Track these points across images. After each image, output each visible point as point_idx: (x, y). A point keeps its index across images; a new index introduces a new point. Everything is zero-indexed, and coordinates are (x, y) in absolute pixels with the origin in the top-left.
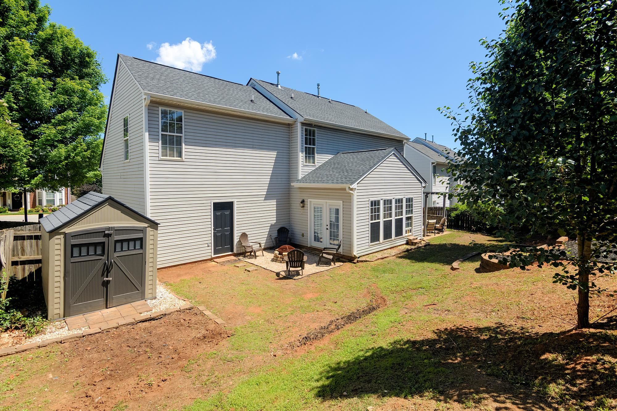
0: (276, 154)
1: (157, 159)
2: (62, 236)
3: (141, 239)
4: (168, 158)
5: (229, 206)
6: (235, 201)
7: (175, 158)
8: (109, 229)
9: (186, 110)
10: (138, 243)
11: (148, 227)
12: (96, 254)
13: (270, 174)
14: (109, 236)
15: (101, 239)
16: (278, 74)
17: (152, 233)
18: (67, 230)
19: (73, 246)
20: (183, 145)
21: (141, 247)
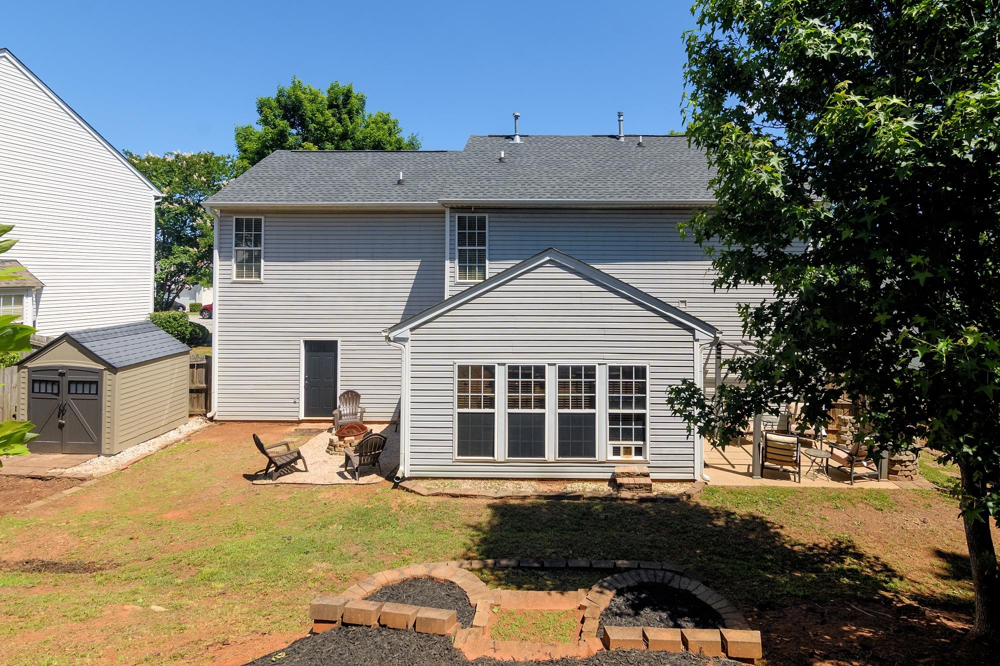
0: (419, 264)
1: (229, 281)
2: (26, 370)
3: (96, 383)
4: (244, 279)
5: (331, 347)
6: (339, 340)
7: (253, 279)
8: (63, 367)
9: (267, 215)
10: (94, 387)
11: (105, 369)
12: (52, 393)
13: (406, 299)
14: (62, 375)
15: (56, 377)
16: (517, 117)
17: (109, 377)
18: (29, 365)
19: (34, 381)
20: (262, 261)
21: (97, 394)
